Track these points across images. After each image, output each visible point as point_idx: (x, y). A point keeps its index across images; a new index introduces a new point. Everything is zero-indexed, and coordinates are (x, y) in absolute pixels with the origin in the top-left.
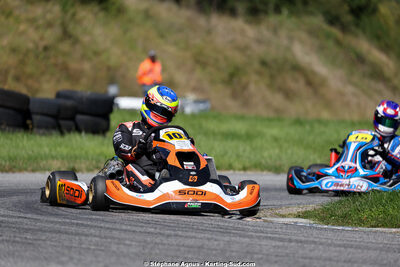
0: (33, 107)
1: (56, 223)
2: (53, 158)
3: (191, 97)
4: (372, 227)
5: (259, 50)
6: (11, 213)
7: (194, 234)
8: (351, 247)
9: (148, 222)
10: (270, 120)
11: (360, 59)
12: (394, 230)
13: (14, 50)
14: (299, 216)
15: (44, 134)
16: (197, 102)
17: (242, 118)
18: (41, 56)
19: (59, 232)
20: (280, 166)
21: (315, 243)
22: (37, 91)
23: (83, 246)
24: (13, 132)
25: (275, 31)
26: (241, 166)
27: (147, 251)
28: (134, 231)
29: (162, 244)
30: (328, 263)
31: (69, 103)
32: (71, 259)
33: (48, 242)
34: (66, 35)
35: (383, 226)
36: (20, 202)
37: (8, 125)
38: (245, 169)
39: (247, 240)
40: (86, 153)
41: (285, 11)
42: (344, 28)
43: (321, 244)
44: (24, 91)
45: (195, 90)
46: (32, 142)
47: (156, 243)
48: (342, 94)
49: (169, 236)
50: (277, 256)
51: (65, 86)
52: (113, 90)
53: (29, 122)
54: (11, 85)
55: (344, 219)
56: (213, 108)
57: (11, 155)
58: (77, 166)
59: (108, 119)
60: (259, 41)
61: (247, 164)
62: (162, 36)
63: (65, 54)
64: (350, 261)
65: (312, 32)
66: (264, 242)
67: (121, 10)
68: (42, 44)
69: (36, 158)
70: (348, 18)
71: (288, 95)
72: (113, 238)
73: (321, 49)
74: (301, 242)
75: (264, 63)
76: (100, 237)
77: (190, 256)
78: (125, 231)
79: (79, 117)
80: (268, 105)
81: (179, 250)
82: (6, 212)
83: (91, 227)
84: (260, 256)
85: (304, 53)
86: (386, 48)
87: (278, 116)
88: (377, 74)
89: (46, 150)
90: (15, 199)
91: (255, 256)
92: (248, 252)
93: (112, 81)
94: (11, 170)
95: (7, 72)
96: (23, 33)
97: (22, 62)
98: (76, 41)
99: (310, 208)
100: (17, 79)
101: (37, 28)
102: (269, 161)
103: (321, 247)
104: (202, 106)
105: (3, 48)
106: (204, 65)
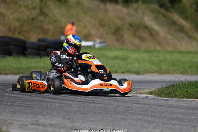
0: (27, 45)
3: (98, 40)
4: (181, 98)
5: (128, 19)
8: (172, 107)
10: (134, 51)
11: (174, 23)
12: (191, 100)
13: (18, 20)
14: (148, 94)
15: (33, 57)
16: (101, 43)
17: (122, 50)
18: (30, 23)
19: (41, 101)
20: (139, 71)
21: (156, 105)
22: (28, 38)
23: (53, 108)
24: (19, 57)
25: (136, 10)
26: (121, 72)
27: (81, 110)
29: (89, 107)
30: (162, 114)
31: (44, 43)
32: (48, 113)
33: (37, 106)
34: (42, 13)
35: (186, 98)
37: (17, 54)
38: (123, 73)
41: (140, 2)
42: (167, 9)
43: (159, 106)
44: (22, 38)
45: (100, 37)
46: (27, 61)
47: (85, 106)
48: (166, 39)
49: (90, 103)
51: (41, 36)
52: (62, 38)
54: (17, 36)
55: (169, 95)
56: (108, 46)
57: (18, 67)
60: (128, 15)
61: (124, 71)
62: (85, 13)
63: (41, 22)
64: (172, 113)
65: (152, 11)
68: (31, 17)
69: (29, 68)
70: (169, 5)
71: (142, 39)
72: (66, 104)
73: (156, 19)
74: (150, 105)
75: (131, 25)
76: (60, 103)
77: (100, 112)
78: (71, 101)
79: (48, 50)
80: (133, 44)
81: (95, 109)
84: (132, 111)
85: (149, 20)
86: (186, 18)
87: (137, 49)
88: (182, 30)
89: (34, 65)
91: (130, 112)
95: (15, 30)
96: (22, 12)
97: (22, 25)
98: (46, 15)
99: (153, 90)
100: (20, 33)
101: (29, 10)
102: (134, 69)
104: (103, 45)
105: (14, 19)
106: (104, 26)
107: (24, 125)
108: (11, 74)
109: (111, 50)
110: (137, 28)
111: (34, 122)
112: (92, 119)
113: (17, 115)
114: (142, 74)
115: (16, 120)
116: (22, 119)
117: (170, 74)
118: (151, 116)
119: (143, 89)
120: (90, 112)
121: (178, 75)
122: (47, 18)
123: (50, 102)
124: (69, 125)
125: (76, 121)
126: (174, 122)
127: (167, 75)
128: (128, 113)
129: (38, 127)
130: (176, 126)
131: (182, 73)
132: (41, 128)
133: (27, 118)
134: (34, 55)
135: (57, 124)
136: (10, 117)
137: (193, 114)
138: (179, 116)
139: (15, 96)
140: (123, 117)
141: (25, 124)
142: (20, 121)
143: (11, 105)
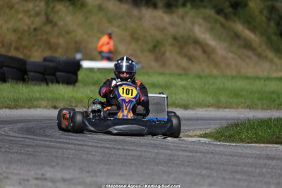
0: (28, 67)
1: (47, 141)
2: (42, 99)
4: (248, 143)
5: (172, 30)
6: (17, 135)
7: (135, 148)
9: (105, 140)
10: (180, 75)
11: (237, 36)
12: (262, 145)
13: (15, 31)
14: (201, 137)
15: (36, 84)
17: (162, 74)
18: (32, 35)
19: (49, 147)
20: (188, 104)
21: (212, 153)
22: (30, 57)
23: (65, 156)
24: (17, 83)
25: (183, 18)
27: (106, 159)
28: (97, 147)
29: (116, 154)
30: (221, 166)
31: (52, 64)
32: (58, 164)
33: (43, 154)
34: (49, 21)
35: (256, 143)
36: (22, 128)
37: (13, 79)
39: (169, 151)
40: (63, 96)
41: (189, 5)
42: (226, 17)
43: (217, 154)
44: (21, 56)
46: (28, 89)
47: (111, 154)
48: (225, 58)
49: (119, 149)
50: (189, 162)
51: (48, 54)
52: (78, 56)
53: (26, 77)
54: (13, 53)
55: (230, 138)
56: (143, 68)
57: (15, 97)
58: (57, 105)
59: (76, 75)
60: (172, 25)
62: (110, 22)
63: (47, 33)
64: (236, 165)
65: (206, 19)
66: (180, 153)
67: (83, 5)
68: (33, 27)
69: (31, 100)
70: (229, 10)
71: (191, 59)
72: (84, 151)
73: (211, 30)
74: (204, 153)
75: (175, 38)
76: (75, 149)
77: (133, 162)
78: (91, 146)
79: (58, 74)
80: (178, 66)
81: (126, 158)
82: (15, 134)
83: (69, 144)
84: (178, 162)
85: (201, 32)
86: (253, 29)
87: (185, 72)
88: (248, 45)
89: (38, 95)
90: (19, 125)
91: (175, 162)
92: (170, 160)
93: (78, 50)
94: (15, 107)
95: (11, 45)
96: (21, 19)
97: (20, 38)
98: (55, 25)
99: (208, 131)
100: (17, 49)
101: (30, 16)
102: (180, 101)
103: (217, 156)
105: (8, 29)
106: (137, 40)
107: (24, 180)
108: (6, 108)
109: (147, 74)
110: (185, 43)
111: (39, 176)
112: (122, 172)
113: (15, 167)
114: (192, 109)
115: (13, 173)
116: (22, 172)
117: (232, 108)
118: (206, 168)
119: (194, 130)
120: (119, 162)
121: (244, 110)
122: (56, 28)
123: (60, 148)
124: (89, 180)
125: (99, 175)
126: (238, 177)
127: (227, 110)
128: (173, 163)
129: (45, 183)
130: (241, 183)
131: (249, 107)
132: (50, 184)
133: (29, 170)
134: (37, 80)
135: (71, 179)
136: (4, 169)
137: (265, 165)
138: (245, 169)
139: (11, 138)
140: (165, 169)
141: (26, 178)
142: (19, 174)
143: (6, 151)
